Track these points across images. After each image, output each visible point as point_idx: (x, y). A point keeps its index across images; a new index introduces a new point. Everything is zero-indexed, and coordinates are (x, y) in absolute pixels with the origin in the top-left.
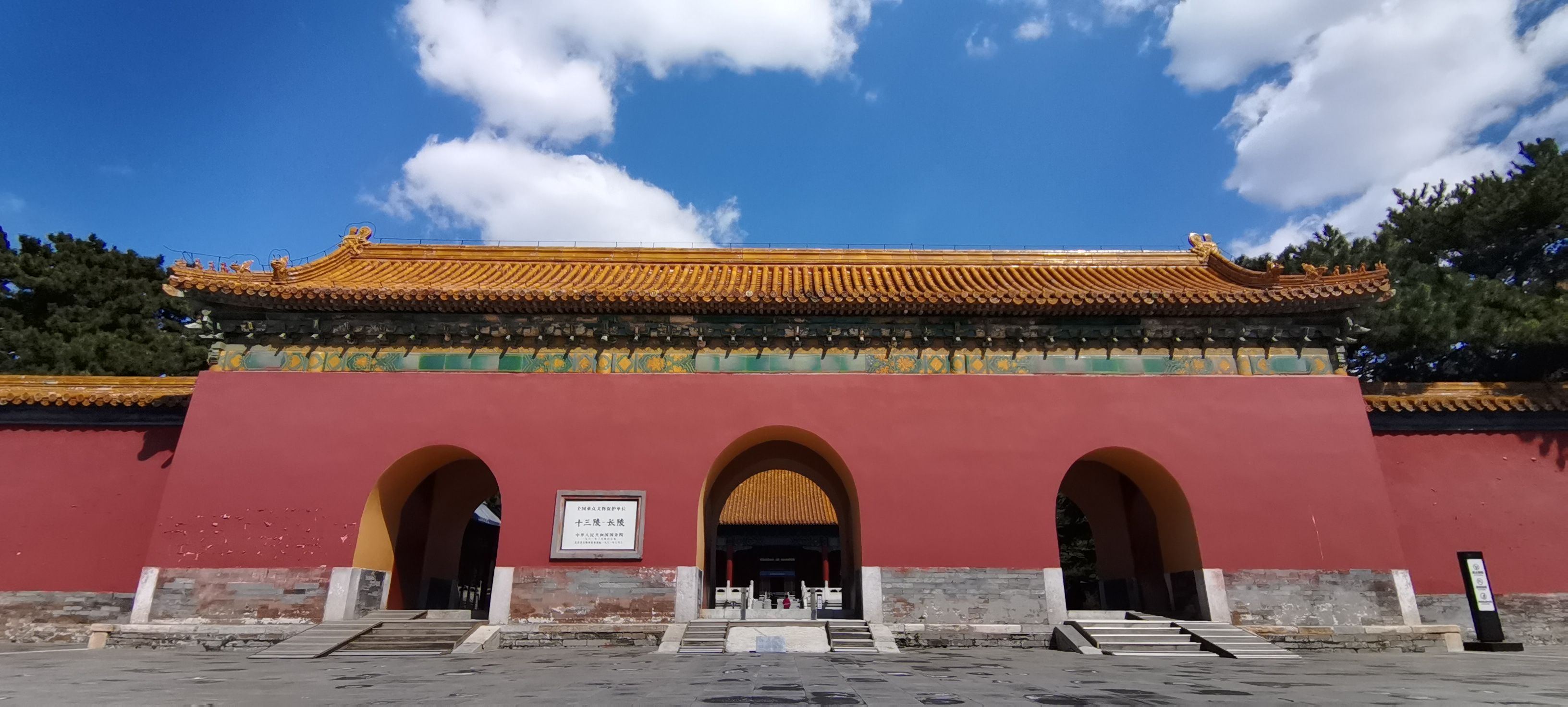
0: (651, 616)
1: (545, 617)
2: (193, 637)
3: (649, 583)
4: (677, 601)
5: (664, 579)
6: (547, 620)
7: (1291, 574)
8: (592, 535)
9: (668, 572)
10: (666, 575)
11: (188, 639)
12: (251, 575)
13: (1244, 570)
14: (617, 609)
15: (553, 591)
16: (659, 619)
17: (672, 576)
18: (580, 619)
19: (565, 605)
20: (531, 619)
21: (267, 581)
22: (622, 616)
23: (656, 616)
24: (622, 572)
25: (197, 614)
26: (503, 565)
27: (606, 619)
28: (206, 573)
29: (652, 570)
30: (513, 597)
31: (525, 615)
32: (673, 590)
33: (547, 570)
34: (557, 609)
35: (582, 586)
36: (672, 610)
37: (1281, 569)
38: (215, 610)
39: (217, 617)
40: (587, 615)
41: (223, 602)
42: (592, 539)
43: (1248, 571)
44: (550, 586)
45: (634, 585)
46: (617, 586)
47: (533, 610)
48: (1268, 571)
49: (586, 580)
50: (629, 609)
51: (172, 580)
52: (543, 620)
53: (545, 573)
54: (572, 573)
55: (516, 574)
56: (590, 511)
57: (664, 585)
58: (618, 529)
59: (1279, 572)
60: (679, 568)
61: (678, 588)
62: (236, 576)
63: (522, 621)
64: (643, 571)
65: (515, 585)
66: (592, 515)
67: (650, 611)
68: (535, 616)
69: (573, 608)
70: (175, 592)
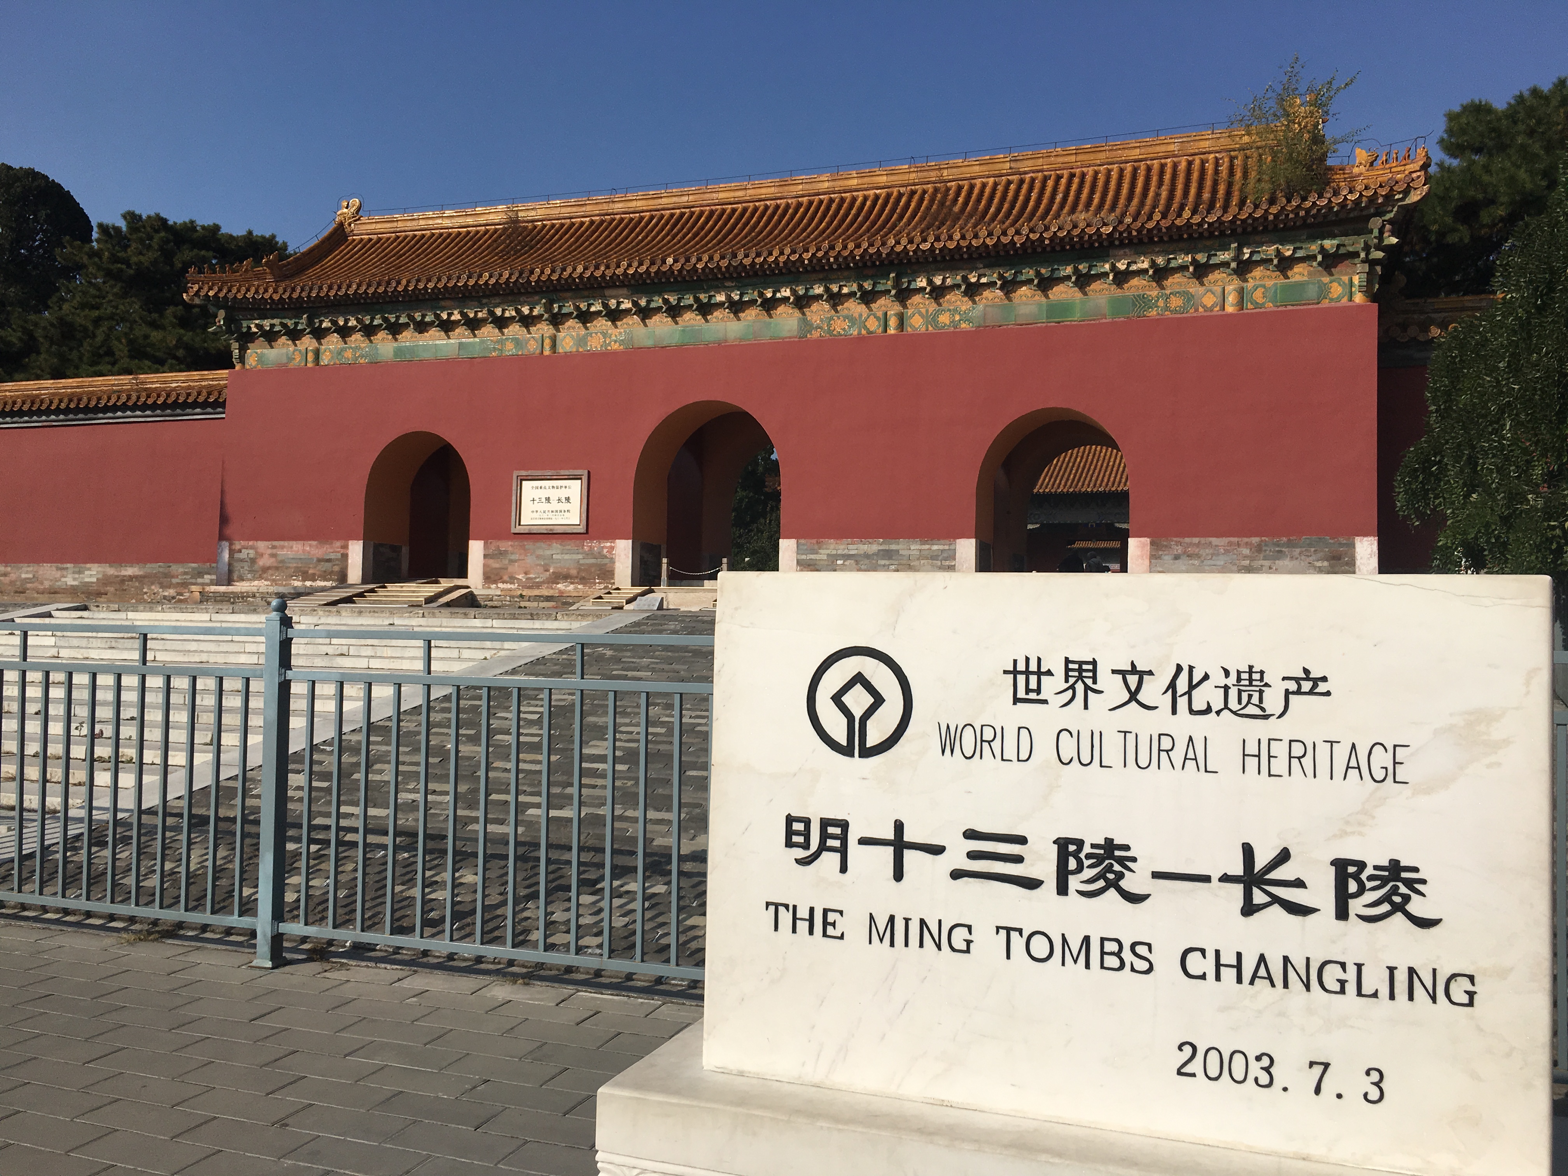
0: (595, 583)
1: (511, 584)
2: (257, 595)
3: (592, 554)
4: (617, 572)
5: (605, 551)
6: (512, 586)
7: (1230, 544)
8: (544, 512)
9: (608, 544)
10: (606, 547)
11: (254, 596)
12: (292, 547)
13: (1175, 539)
14: (566, 577)
15: (516, 561)
16: (602, 586)
17: (612, 548)
18: (538, 586)
19: (526, 573)
20: (500, 585)
21: (304, 551)
22: (572, 583)
23: (599, 583)
24: (571, 545)
25: (260, 578)
26: (476, 539)
27: (559, 586)
28: (262, 545)
29: (595, 544)
30: (484, 565)
31: (495, 582)
32: (613, 561)
33: (510, 543)
34: (520, 577)
35: (538, 557)
36: (613, 578)
37: (1217, 537)
38: (272, 575)
39: (274, 580)
40: (543, 582)
41: (277, 568)
42: (545, 516)
43: (1181, 540)
44: (513, 557)
45: (580, 556)
46: (567, 557)
47: (501, 578)
48: (1203, 540)
49: (540, 552)
50: (577, 577)
51: (240, 551)
52: (509, 586)
53: (505, 545)
54: (529, 545)
55: (486, 547)
56: (543, 490)
57: (606, 557)
58: (565, 506)
59: (1215, 541)
60: (617, 541)
61: (617, 559)
62: (283, 547)
63: (494, 586)
64: (587, 545)
65: (485, 556)
66: (543, 494)
67: (595, 579)
68: (503, 582)
69: (532, 576)
70: (242, 560)
